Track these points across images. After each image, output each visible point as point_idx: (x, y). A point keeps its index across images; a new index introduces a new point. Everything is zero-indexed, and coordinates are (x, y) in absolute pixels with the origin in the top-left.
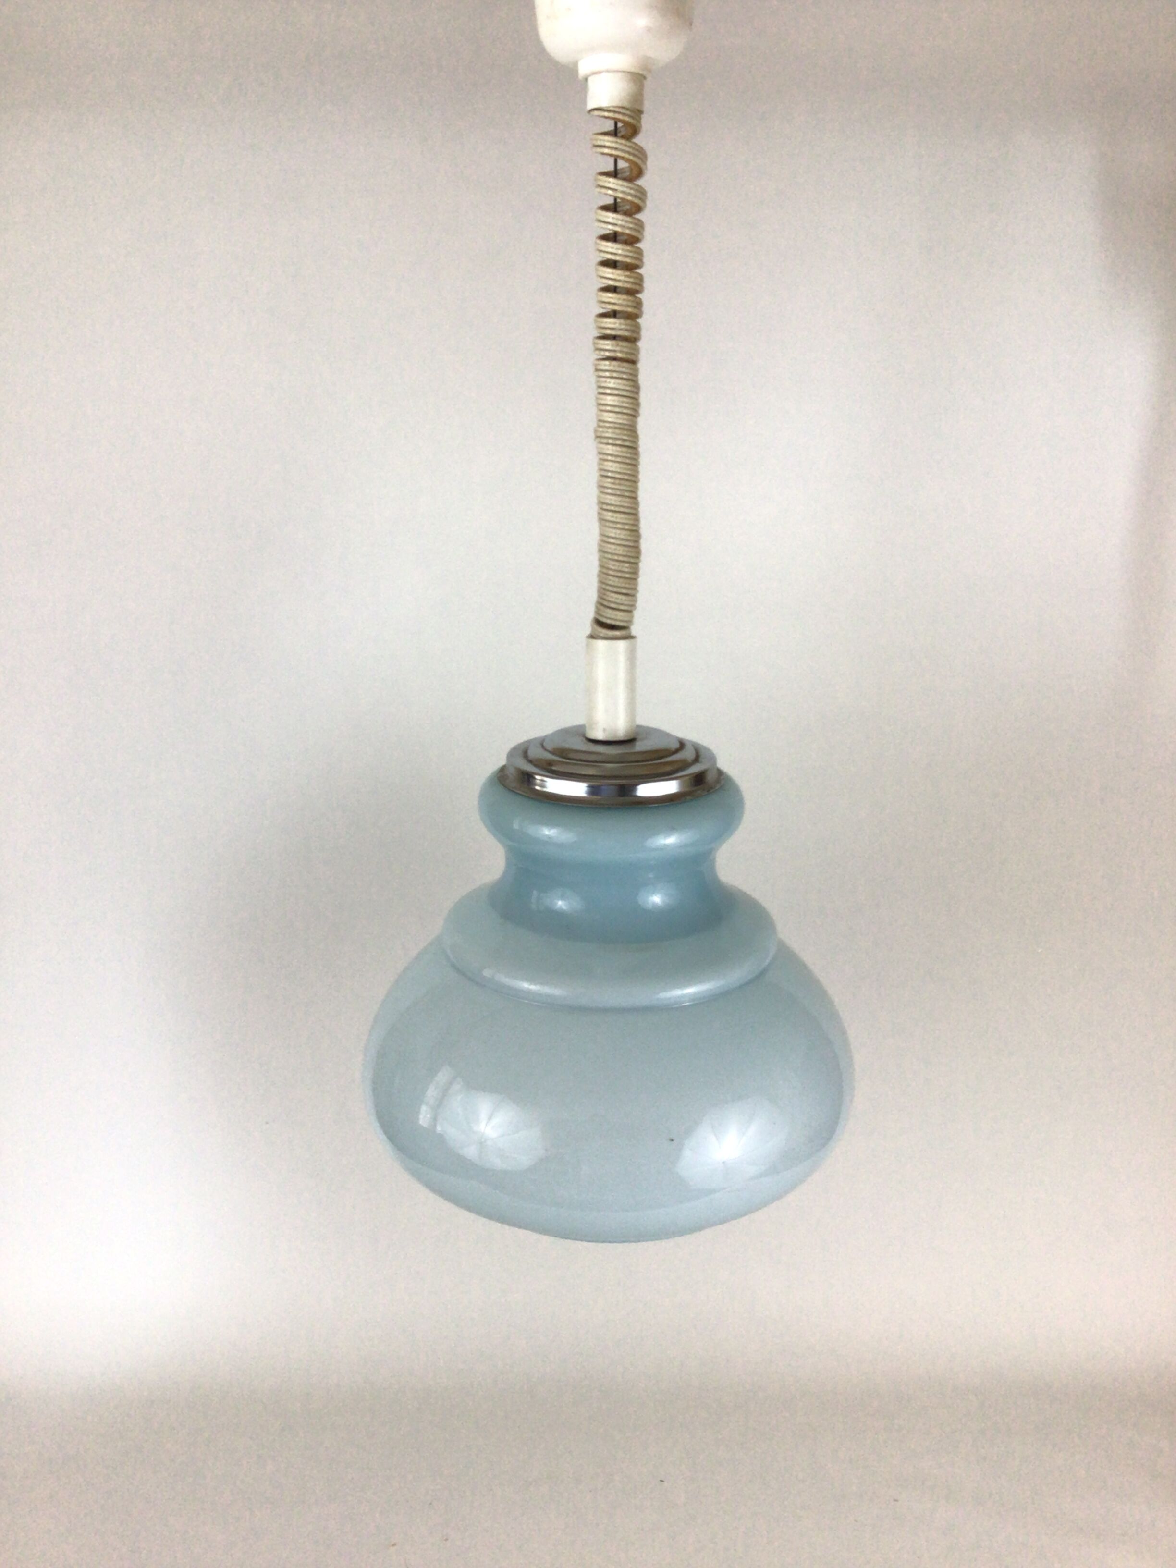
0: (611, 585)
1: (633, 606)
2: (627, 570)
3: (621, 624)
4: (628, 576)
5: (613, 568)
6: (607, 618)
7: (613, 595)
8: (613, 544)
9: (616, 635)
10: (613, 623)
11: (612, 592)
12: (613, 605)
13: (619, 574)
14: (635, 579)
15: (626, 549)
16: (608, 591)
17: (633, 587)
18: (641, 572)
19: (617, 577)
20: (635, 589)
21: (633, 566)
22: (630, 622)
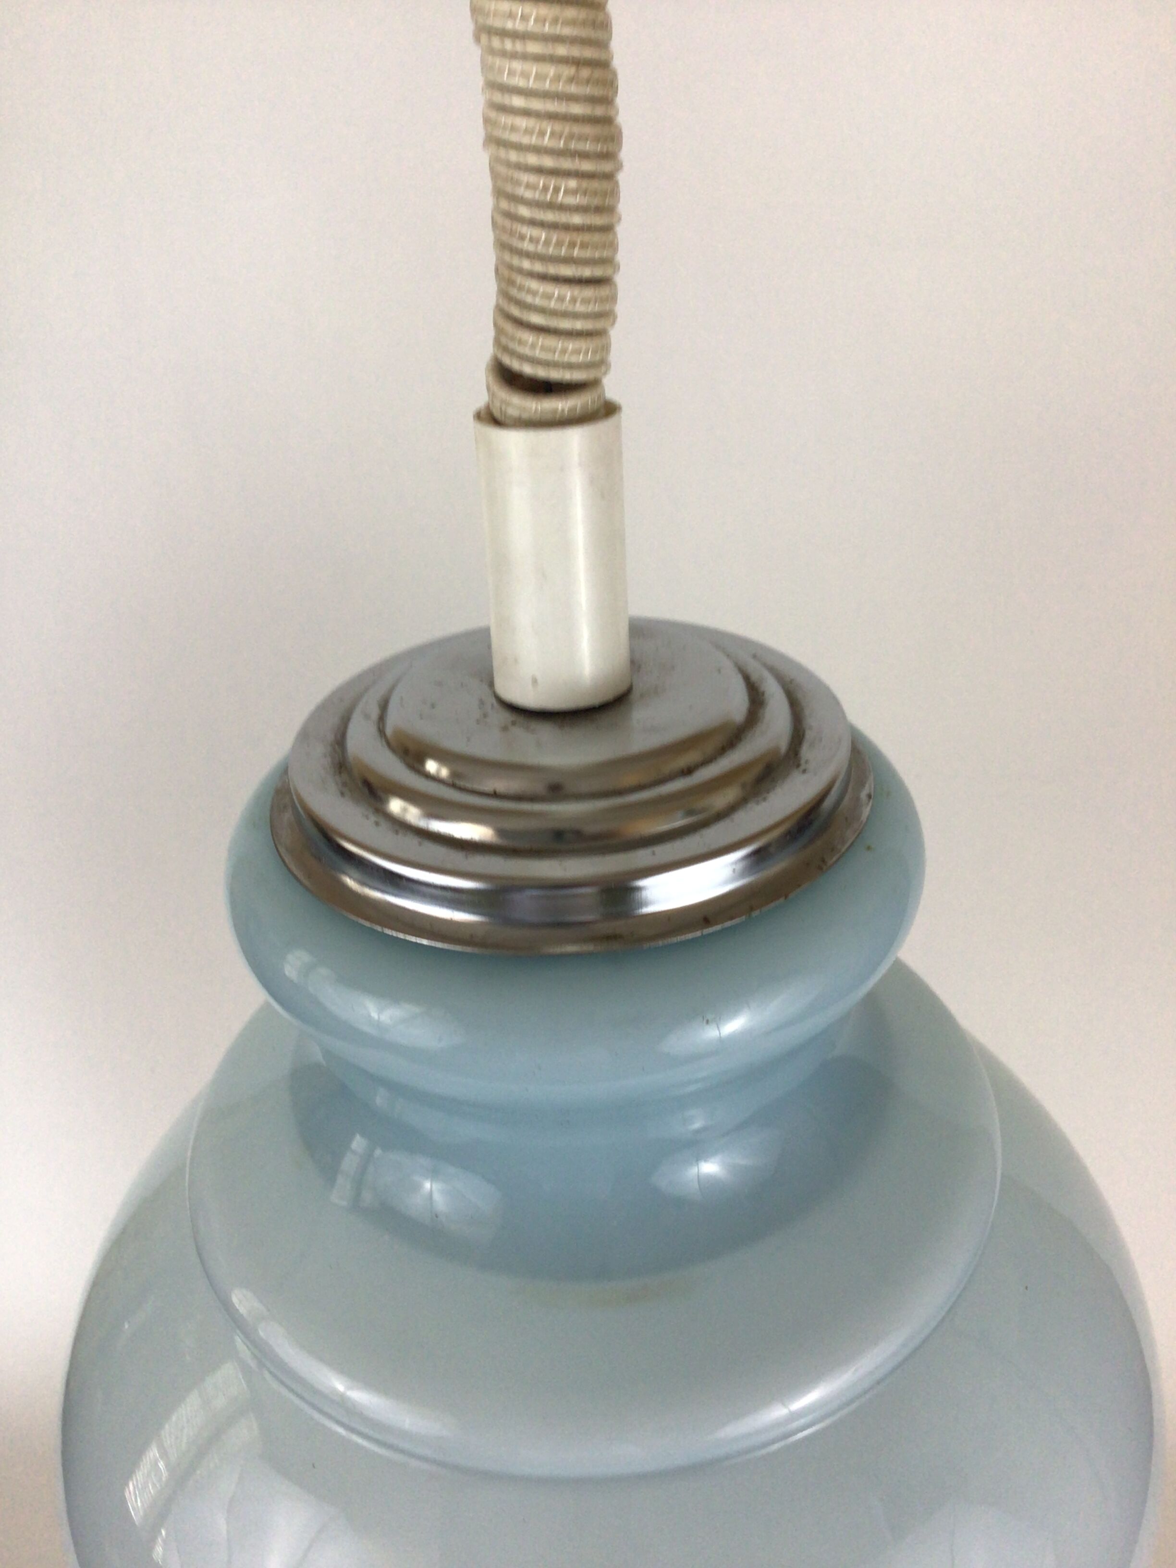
0: (528, 255)
1: (607, 315)
2: (572, 200)
3: (568, 376)
4: (577, 219)
5: (528, 195)
6: (523, 358)
7: (534, 284)
8: (526, 113)
9: (555, 411)
10: (541, 373)
11: (532, 275)
12: (536, 319)
13: (550, 216)
14: (608, 229)
15: (567, 128)
16: (520, 271)
17: (605, 254)
18: (624, 206)
19: (542, 225)
20: (608, 262)
21: (595, 185)
22: (601, 364)
